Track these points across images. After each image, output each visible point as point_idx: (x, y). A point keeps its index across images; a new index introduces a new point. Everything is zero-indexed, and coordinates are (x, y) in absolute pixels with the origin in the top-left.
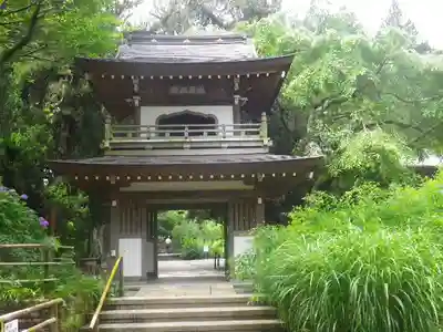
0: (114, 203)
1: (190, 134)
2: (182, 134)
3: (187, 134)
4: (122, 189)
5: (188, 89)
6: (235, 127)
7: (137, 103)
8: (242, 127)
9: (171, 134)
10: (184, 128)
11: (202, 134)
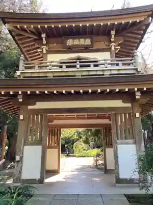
0: (21, 117)
1: (81, 66)
2: (75, 66)
3: (78, 66)
4: (30, 107)
5: (79, 41)
6: (111, 61)
7: (44, 51)
8: (117, 61)
9: (67, 67)
10: (76, 62)
11: (89, 66)
